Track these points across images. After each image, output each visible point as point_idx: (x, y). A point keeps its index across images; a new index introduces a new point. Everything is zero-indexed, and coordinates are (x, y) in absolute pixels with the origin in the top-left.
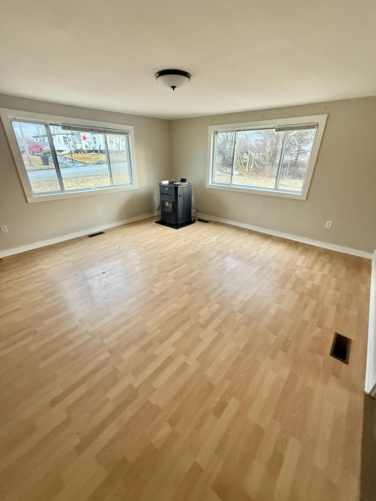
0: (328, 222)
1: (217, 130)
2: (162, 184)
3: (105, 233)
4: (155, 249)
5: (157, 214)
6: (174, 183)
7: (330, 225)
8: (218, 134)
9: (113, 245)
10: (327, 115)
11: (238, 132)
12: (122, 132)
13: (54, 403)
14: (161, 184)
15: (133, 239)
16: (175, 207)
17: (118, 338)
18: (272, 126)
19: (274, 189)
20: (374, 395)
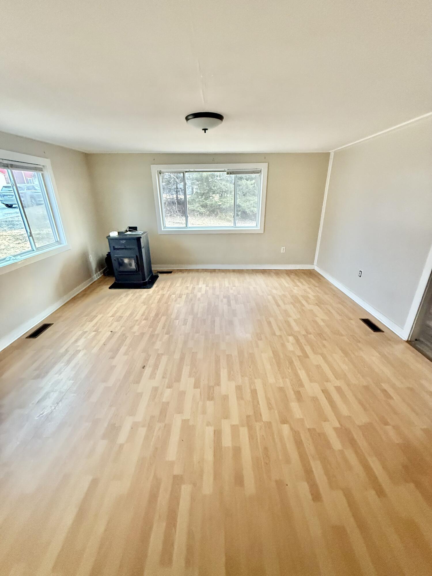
0: (282, 248)
1: (161, 170)
2: (111, 237)
3: (53, 324)
4: (161, 317)
5: (97, 279)
6: (125, 233)
7: (284, 250)
8: (161, 174)
9: (94, 333)
10: (267, 163)
11: (186, 173)
12: (36, 167)
13: (316, 497)
14: (109, 236)
15: (112, 316)
16: (139, 263)
17: (270, 408)
18: (223, 169)
19: (233, 227)
20: (410, 340)
